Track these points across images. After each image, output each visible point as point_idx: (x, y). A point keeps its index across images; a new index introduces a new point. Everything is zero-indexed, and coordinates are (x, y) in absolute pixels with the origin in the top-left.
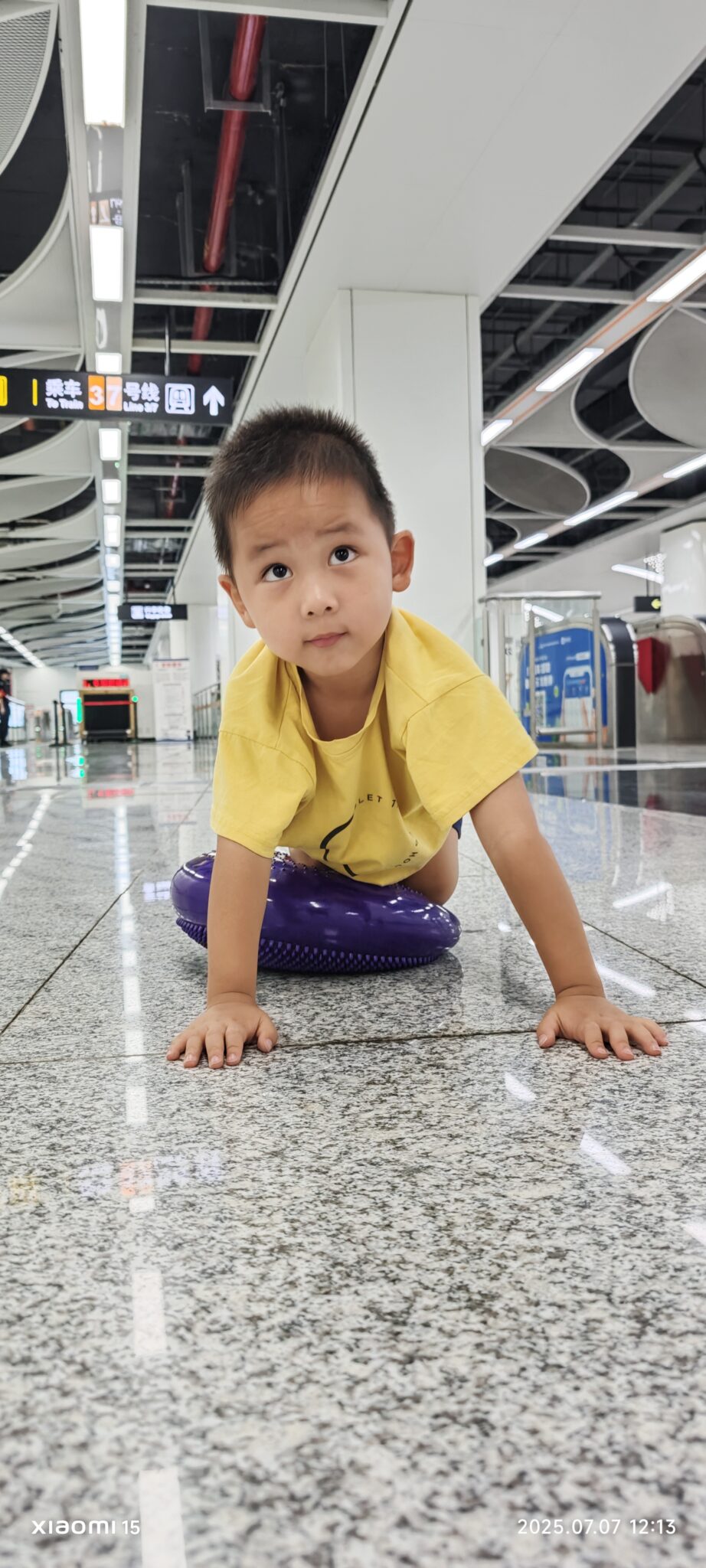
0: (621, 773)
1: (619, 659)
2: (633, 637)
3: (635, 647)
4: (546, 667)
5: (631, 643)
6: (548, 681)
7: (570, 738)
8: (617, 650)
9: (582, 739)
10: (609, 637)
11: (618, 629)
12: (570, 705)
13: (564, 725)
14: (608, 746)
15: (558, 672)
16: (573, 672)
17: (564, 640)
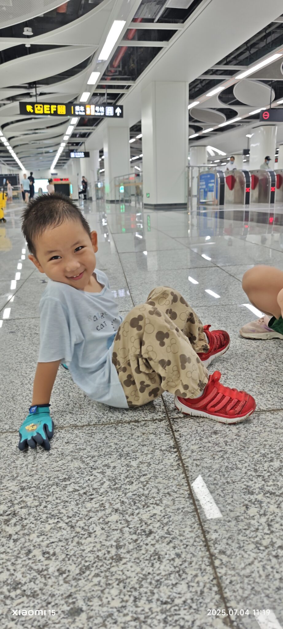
0: (220, 212)
1: (221, 182)
2: (225, 176)
3: (225, 179)
4: (204, 183)
5: (224, 178)
6: (204, 187)
7: (209, 203)
8: (220, 180)
9: (211, 203)
10: (219, 176)
11: (221, 174)
12: (209, 194)
13: (208, 199)
14: (217, 205)
15: (207, 185)
16: (210, 185)
17: (209, 176)
